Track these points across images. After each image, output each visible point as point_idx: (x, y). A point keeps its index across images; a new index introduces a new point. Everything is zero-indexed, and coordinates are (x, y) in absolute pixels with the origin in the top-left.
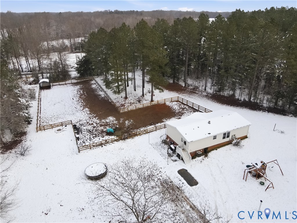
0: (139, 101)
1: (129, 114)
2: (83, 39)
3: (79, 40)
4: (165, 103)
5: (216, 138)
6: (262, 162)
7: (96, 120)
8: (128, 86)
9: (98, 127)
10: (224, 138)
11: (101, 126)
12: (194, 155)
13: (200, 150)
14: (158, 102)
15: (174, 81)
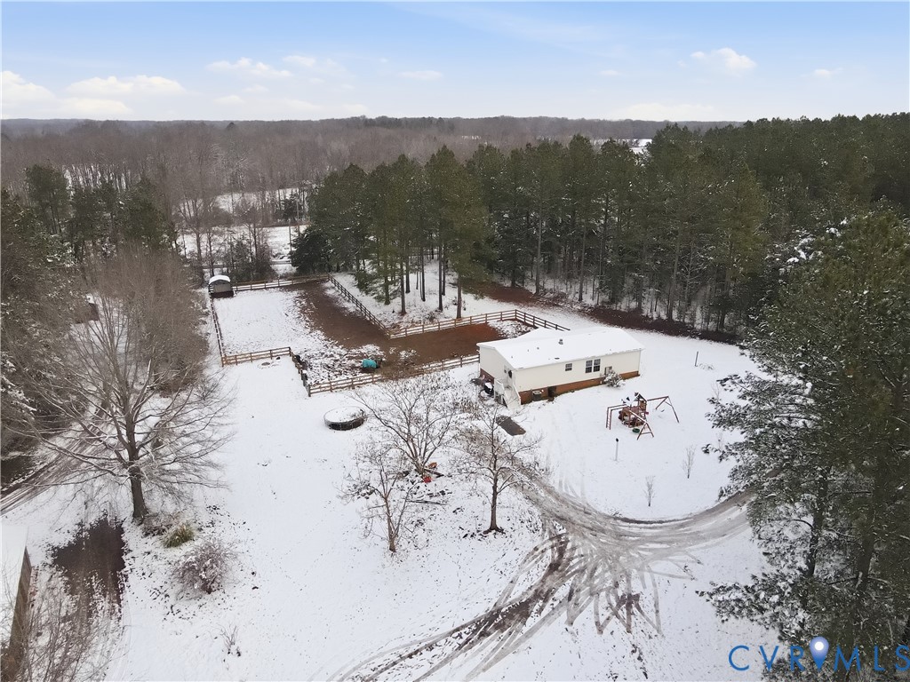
0: (431, 319)
1: (408, 342)
2: (296, 190)
3: (287, 194)
4: (487, 323)
5: (571, 369)
6: (636, 394)
7: (339, 350)
8: (408, 291)
9: (344, 360)
10: (588, 370)
11: (350, 358)
12: (528, 398)
13: (540, 390)
14: (471, 320)
15: (513, 283)
